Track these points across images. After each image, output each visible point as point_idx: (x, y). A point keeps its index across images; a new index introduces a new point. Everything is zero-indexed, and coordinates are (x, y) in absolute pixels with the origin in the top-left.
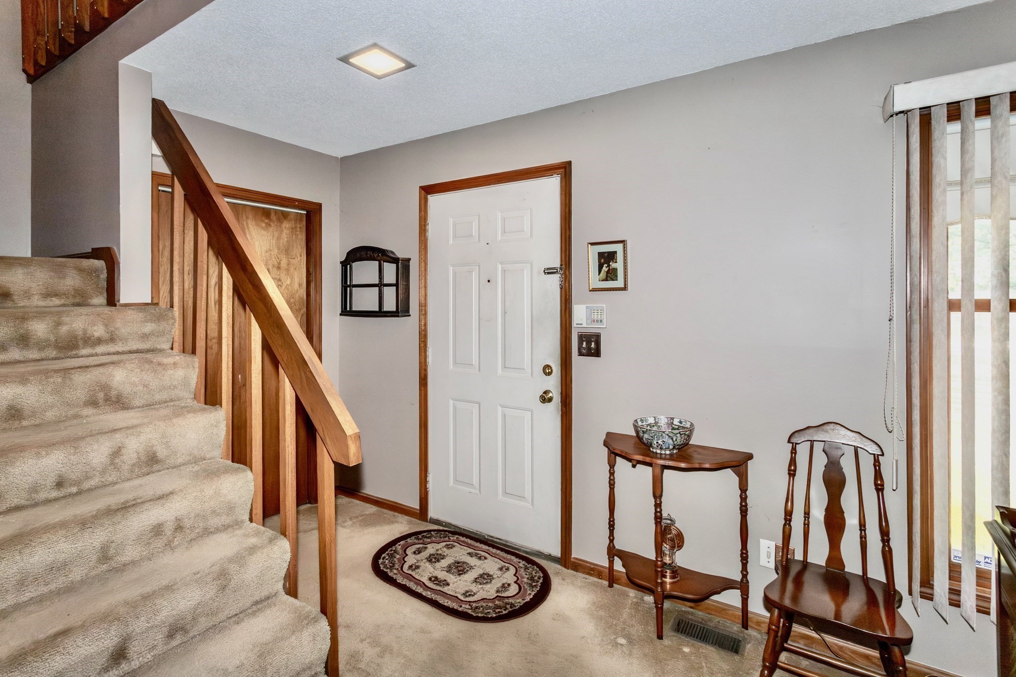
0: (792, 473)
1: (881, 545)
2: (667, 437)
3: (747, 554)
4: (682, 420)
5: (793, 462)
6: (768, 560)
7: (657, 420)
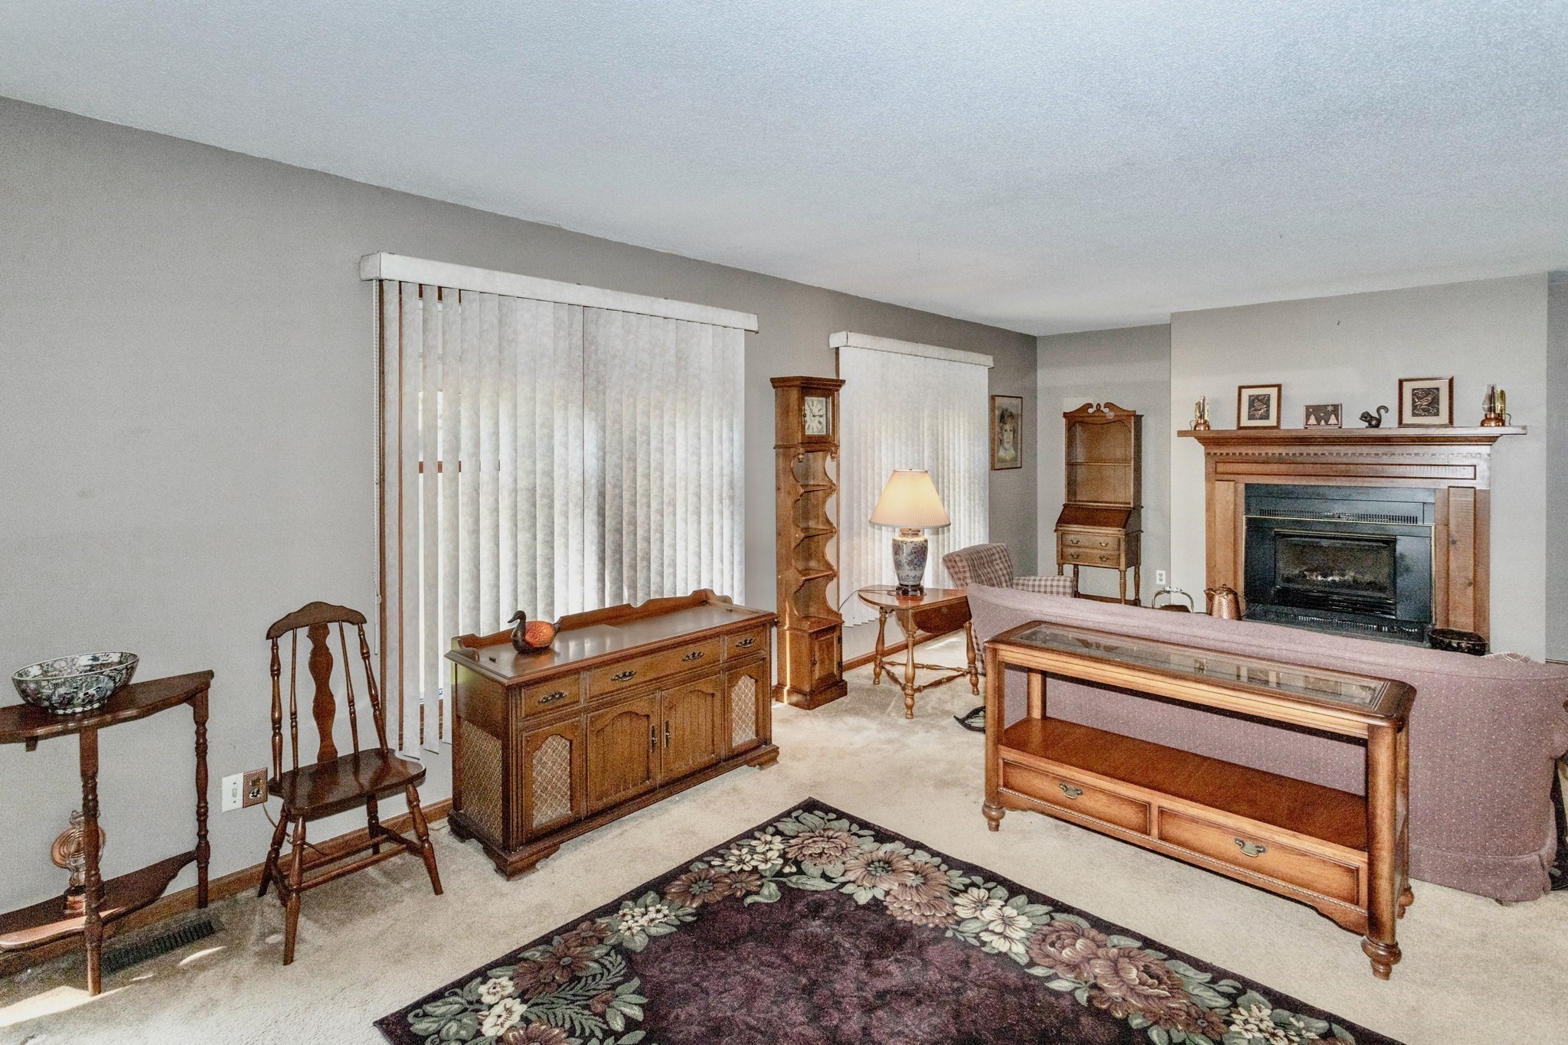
0: (275, 672)
1: (372, 710)
2: (106, 679)
3: (206, 807)
4: (97, 655)
5: (275, 660)
6: (234, 799)
7: (45, 668)
